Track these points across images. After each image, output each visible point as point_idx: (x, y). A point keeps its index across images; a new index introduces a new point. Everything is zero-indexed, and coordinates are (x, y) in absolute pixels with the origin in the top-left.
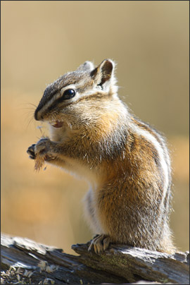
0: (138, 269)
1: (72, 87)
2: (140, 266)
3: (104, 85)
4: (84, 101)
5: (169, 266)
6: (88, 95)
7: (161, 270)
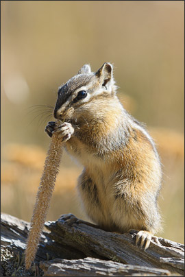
0: (92, 246)
1: (83, 88)
2: (94, 243)
3: (107, 85)
4: (94, 100)
5: (118, 245)
6: (97, 94)
7: (111, 248)
